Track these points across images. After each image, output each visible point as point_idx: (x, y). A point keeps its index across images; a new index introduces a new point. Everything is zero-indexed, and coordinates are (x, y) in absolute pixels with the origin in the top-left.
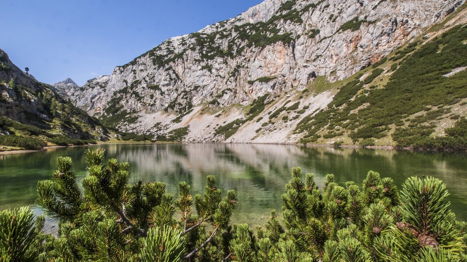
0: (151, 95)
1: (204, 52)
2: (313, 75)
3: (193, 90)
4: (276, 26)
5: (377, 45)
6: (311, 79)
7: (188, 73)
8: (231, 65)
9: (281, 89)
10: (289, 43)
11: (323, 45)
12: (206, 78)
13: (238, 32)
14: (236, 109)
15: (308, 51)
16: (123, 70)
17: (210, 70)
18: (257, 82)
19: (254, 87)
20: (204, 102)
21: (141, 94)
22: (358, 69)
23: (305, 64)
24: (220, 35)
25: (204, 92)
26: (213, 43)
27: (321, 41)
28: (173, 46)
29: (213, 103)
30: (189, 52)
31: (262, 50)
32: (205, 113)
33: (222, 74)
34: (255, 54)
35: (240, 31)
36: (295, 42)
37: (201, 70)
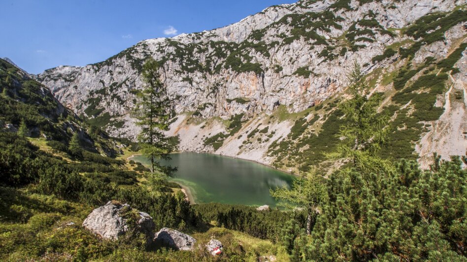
0: (133, 100)
1: (184, 64)
2: (277, 103)
3: (176, 99)
4: (249, 53)
5: (319, 93)
6: (276, 107)
7: (169, 82)
8: (210, 80)
9: (253, 111)
10: (260, 74)
11: (284, 81)
12: (187, 89)
13: (214, 49)
14: (217, 122)
15: (273, 82)
16: (97, 69)
17: (191, 83)
18: (234, 102)
19: (231, 105)
20: (186, 111)
21: (123, 98)
22: (307, 107)
23: (272, 94)
24: (198, 48)
25: (185, 101)
26: (192, 56)
27: (283, 77)
28: (149, 50)
29: (197, 114)
30: (169, 62)
31: (238, 74)
32: (190, 123)
33: (202, 88)
34: (232, 76)
35: (216, 48)
36: (264, 73)
37: (183, 82)
